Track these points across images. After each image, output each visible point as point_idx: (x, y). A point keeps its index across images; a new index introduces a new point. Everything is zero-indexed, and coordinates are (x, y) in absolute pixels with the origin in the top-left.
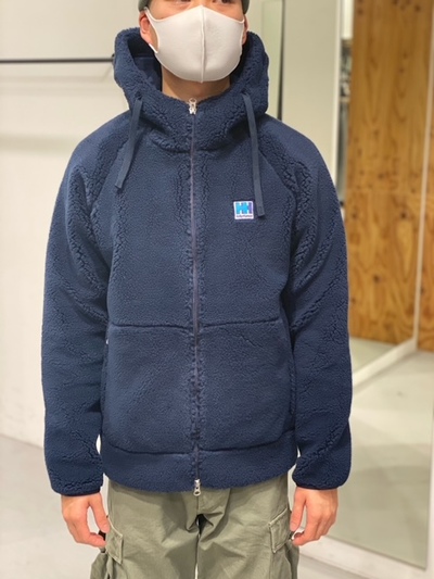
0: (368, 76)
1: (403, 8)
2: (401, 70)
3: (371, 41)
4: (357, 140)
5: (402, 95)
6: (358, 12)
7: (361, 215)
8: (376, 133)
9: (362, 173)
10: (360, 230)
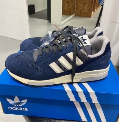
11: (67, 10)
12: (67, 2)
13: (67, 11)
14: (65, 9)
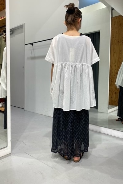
0: (114, 55)
1: (120, 43)
2: (120, 54)
3: (114, 49)
4: (112, 67)
5: (120, 58)
6: (111, 44)
7: (113, 81)
8: (115, 65)
9: (113, 73)
10: (112, 84)
11: (115, 100)
12: (116, 93)
13: (116, 102)
14: (113, 99)
